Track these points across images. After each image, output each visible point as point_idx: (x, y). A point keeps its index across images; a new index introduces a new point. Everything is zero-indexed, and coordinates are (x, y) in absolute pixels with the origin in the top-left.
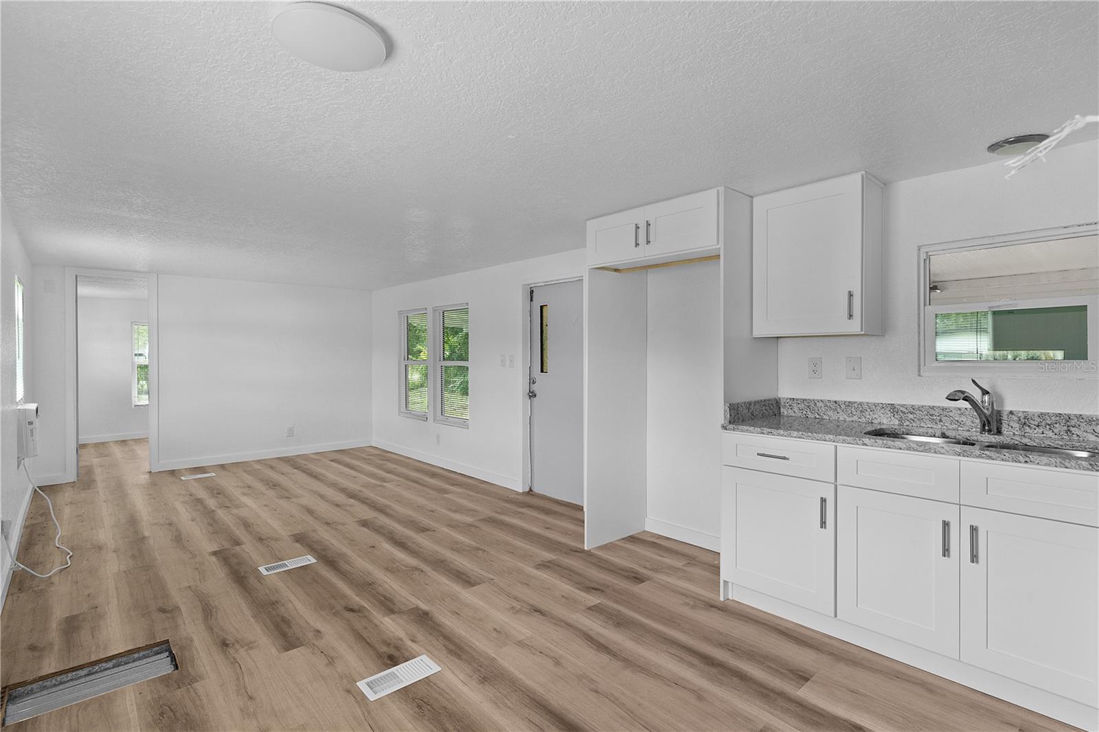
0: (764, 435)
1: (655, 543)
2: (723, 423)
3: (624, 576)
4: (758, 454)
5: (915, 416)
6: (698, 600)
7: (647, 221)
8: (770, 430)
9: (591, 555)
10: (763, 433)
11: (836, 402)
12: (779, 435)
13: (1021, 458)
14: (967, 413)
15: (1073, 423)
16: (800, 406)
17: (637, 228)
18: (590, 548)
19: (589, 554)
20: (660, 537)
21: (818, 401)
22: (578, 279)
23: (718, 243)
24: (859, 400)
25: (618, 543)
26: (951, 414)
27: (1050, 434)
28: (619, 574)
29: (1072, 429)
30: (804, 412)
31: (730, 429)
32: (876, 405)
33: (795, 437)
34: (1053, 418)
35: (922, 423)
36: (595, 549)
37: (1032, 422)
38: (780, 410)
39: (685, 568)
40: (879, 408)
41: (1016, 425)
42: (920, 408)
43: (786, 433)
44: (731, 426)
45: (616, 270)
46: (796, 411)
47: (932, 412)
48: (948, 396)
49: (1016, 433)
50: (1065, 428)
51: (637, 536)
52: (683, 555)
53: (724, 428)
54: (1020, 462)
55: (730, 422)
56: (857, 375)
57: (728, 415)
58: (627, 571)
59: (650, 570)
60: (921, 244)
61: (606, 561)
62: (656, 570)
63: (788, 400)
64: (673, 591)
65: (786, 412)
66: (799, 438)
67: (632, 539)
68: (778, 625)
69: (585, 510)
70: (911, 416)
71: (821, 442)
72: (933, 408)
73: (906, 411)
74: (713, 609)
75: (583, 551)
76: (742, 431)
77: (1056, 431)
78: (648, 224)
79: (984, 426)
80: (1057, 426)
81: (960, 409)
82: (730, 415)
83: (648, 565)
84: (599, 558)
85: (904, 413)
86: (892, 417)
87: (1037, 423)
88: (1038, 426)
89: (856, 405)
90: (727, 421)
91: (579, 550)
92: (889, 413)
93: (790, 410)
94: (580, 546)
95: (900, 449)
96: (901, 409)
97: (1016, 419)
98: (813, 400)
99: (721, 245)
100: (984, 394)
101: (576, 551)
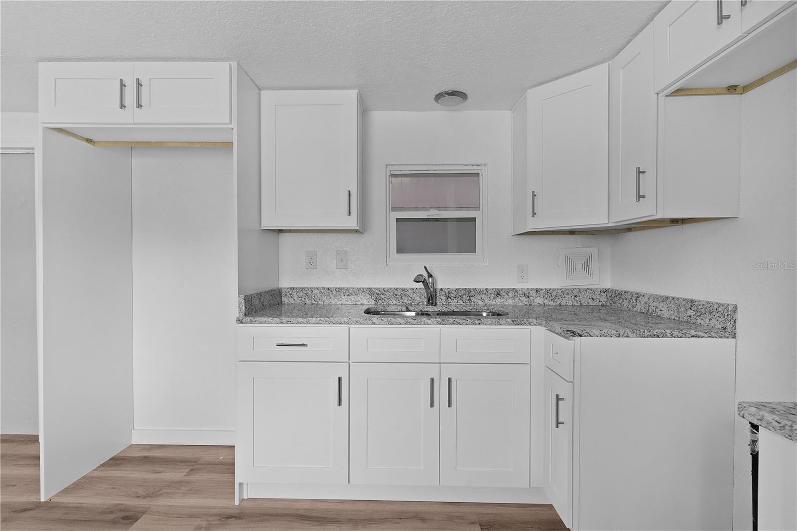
0: (283, 325)
1: (147, 457)
2: (238, 316)
3: (107, 522)
4: (278, 345)
5: (385, 296)
6: (211, 515)
7: (138, 80)
8: (288, 319)
9: (54, 507)
10: (282, 323)
11: (329, 289)
12: (298, 323)
13: (477, 322)
14: (417, 292)
15: (472, 294)
16: (299, 294)
17: (122, 85)
18: (50, 496)
19: (49, 506)
20: (152, 447)
21: (315, 289)
22: (26, 151)
23: (231, 123)
24: (346, 286)
25: (96, 474)
26: (408, 293)
27: (461, 302)
28: (100, 521)
29: (471, 298)
30: (303, 299)
31: (246, 322)
32: (359, 289)
33: (314, 323)
34: (463, 292)
35: (390, 302)
36: (57, 495)
37: (452, 295)
38: (282, 299)
39: (188, 478)
40: (361, 292)
41: (444, 298)
42: (389, 290)
43: (304, 321)
44: (248, 319)
45: (89, 141)
46: (296, 299)
47: (396, 292)
48: (415, 279)
49: (444, 303)
50: (468, 298)
51: (122, 455)
52: (183, 461)
53: (240, 321)
54: (476, 325)
55: (245, 315)
56: (344, 265)
57: (244, 308)
58: (112, 512)
59: (145, 497)
60: (388, 163)
61: (78, 508)
62: (152, 495)
63: (289, 290)
64: (180, 516)
65: (287, 301)
66: (317, 324)
67: (116, 461)
68: (297, 509)
69: (41, 440)
70: (383, 297)
71: (337, 325)
72: (396, 289)
73: (380, 293)
74: (230, 521)
75: (38, 506)
76: (260, 323)
77: (464, 300)
78: (139, 84)
79: (429, 300)
80: (464, 296)
81: (413, 289)
82: (246, 307)
83: (141, 492)
84: (66, 508)
85: (378, 294)
86: (370, 299)
87: (454, 296)
88: (455, 298)
89: (344, 291)
90: (242, 315)
91: (29, 506)
92: (368, 295)
93: (290, 299)
94: (33, 499)
95: (400, 324)
96: (376, 291)
97: (444, 293)
98: (311, 288)
99: (234, 125)
100: (429, 277)
101: (25, 510)
